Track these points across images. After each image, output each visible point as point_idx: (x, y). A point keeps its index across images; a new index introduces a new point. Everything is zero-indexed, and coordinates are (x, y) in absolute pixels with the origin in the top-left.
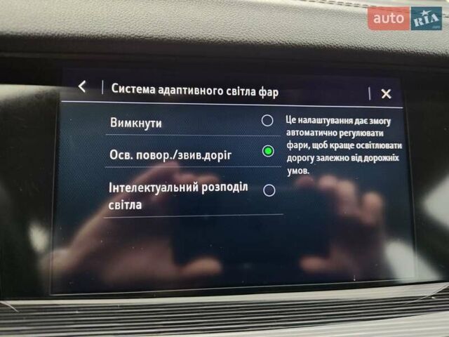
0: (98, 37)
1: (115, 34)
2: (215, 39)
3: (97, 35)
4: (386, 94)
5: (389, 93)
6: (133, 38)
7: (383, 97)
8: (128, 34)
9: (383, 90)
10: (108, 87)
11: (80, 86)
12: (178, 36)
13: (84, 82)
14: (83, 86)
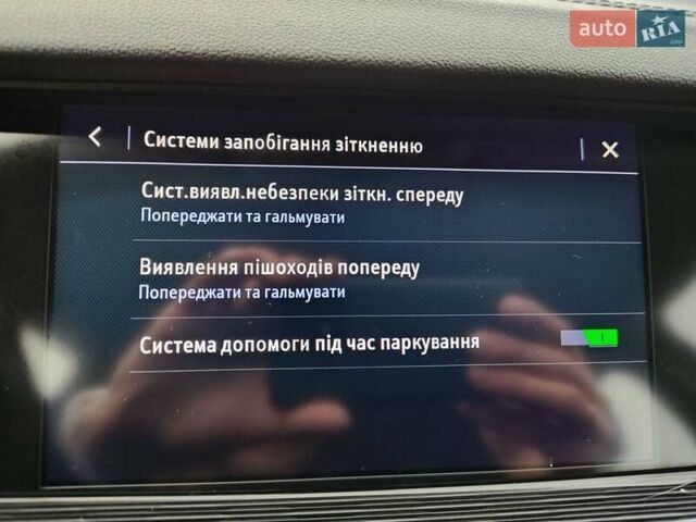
0: (114, 54)
1: (142, 49)
2: (316, 57)
3: (111, 51)
4: (610, 149)
5: (615, 149)
6: (174, 56)
7: (605, 155)
8: (165, 49)
9: (604, 144)
10: (138, 137)
11: (91, 136)
12: (251, 51)
13: (98, 129)
14: (96, 137)
